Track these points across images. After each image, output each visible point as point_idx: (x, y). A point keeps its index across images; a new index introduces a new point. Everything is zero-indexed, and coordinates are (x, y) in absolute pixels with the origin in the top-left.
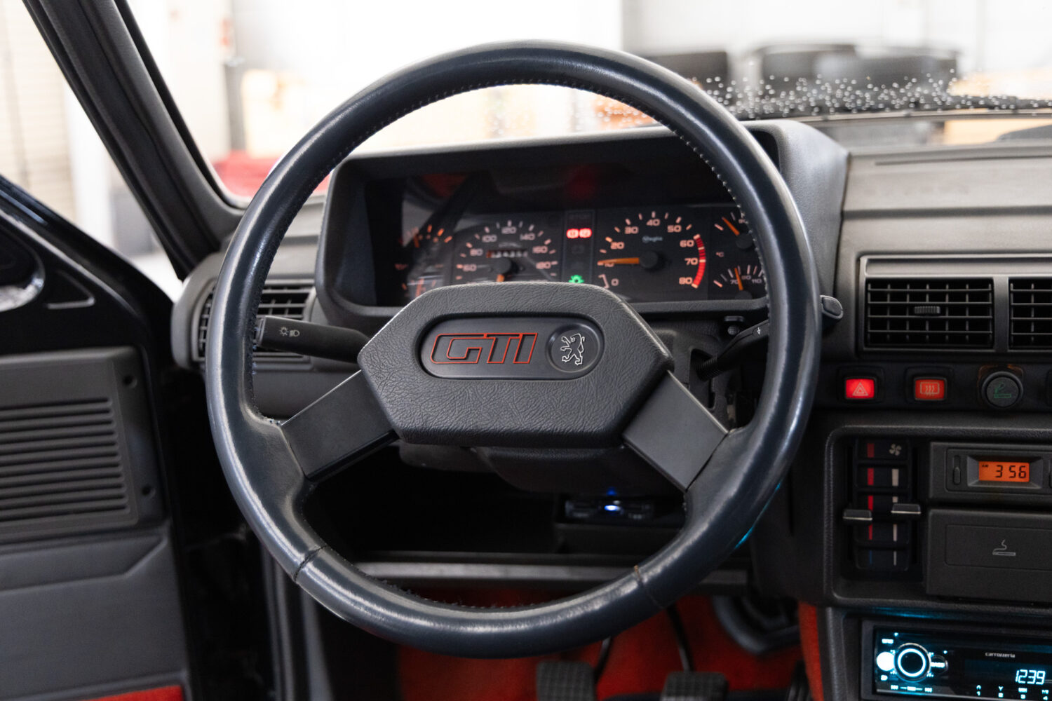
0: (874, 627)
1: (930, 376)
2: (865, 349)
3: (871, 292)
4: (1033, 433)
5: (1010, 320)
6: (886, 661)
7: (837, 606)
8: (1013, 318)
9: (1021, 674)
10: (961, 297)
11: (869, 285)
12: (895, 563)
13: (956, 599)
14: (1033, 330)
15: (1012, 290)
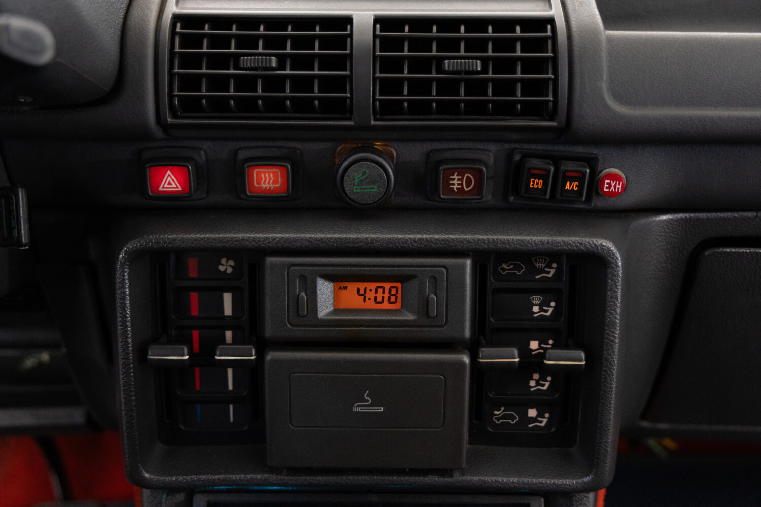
1: (266, 160)
2: (171, 120)
3: (180, 34)
4: (405, 241)
5: (375, 79)
8: (378, 74)
10: (308, 43)
11: (178, 25)
12: (232, 420)
13: (310, 471)
14: (406, 93)
15: (378, 33)
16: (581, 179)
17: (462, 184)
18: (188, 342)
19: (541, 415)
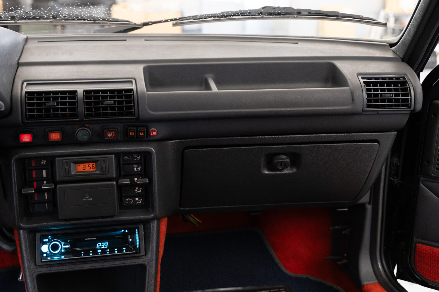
0: (41, 235)
1: (54, 131)
2: (26, 121)
3: (28, 97)
4: (96, 151)
5: (84, 107)
6: (45, 248)
7: (24, 229)
8: (85, 106)
9: (99, 245)
10: (65, 98)
11: (27, 94)
12: (47, 208)
13: (71, 220)
14: (93, 110)
15: (85, 95)
16: (144, 132)
17: (111, 135)
18: (33, 187)
19: (139, 199)
